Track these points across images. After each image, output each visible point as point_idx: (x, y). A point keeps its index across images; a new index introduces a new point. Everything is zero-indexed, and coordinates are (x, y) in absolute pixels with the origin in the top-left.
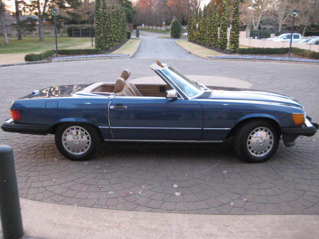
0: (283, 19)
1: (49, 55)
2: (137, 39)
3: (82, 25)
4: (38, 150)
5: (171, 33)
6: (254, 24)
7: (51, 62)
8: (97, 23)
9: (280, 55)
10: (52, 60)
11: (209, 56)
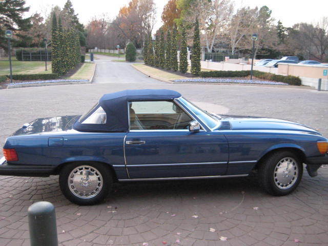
0: (235, 42)
1: (3, 81)
2: (92, 63)
3: (31, 49)
4: (33, 193)
5: (126, 56)
6: (208, 47)
7: (5, 88)
8: (54, 47)
9: (241, 78)
10: (7, 86)
11: (171, 79)
